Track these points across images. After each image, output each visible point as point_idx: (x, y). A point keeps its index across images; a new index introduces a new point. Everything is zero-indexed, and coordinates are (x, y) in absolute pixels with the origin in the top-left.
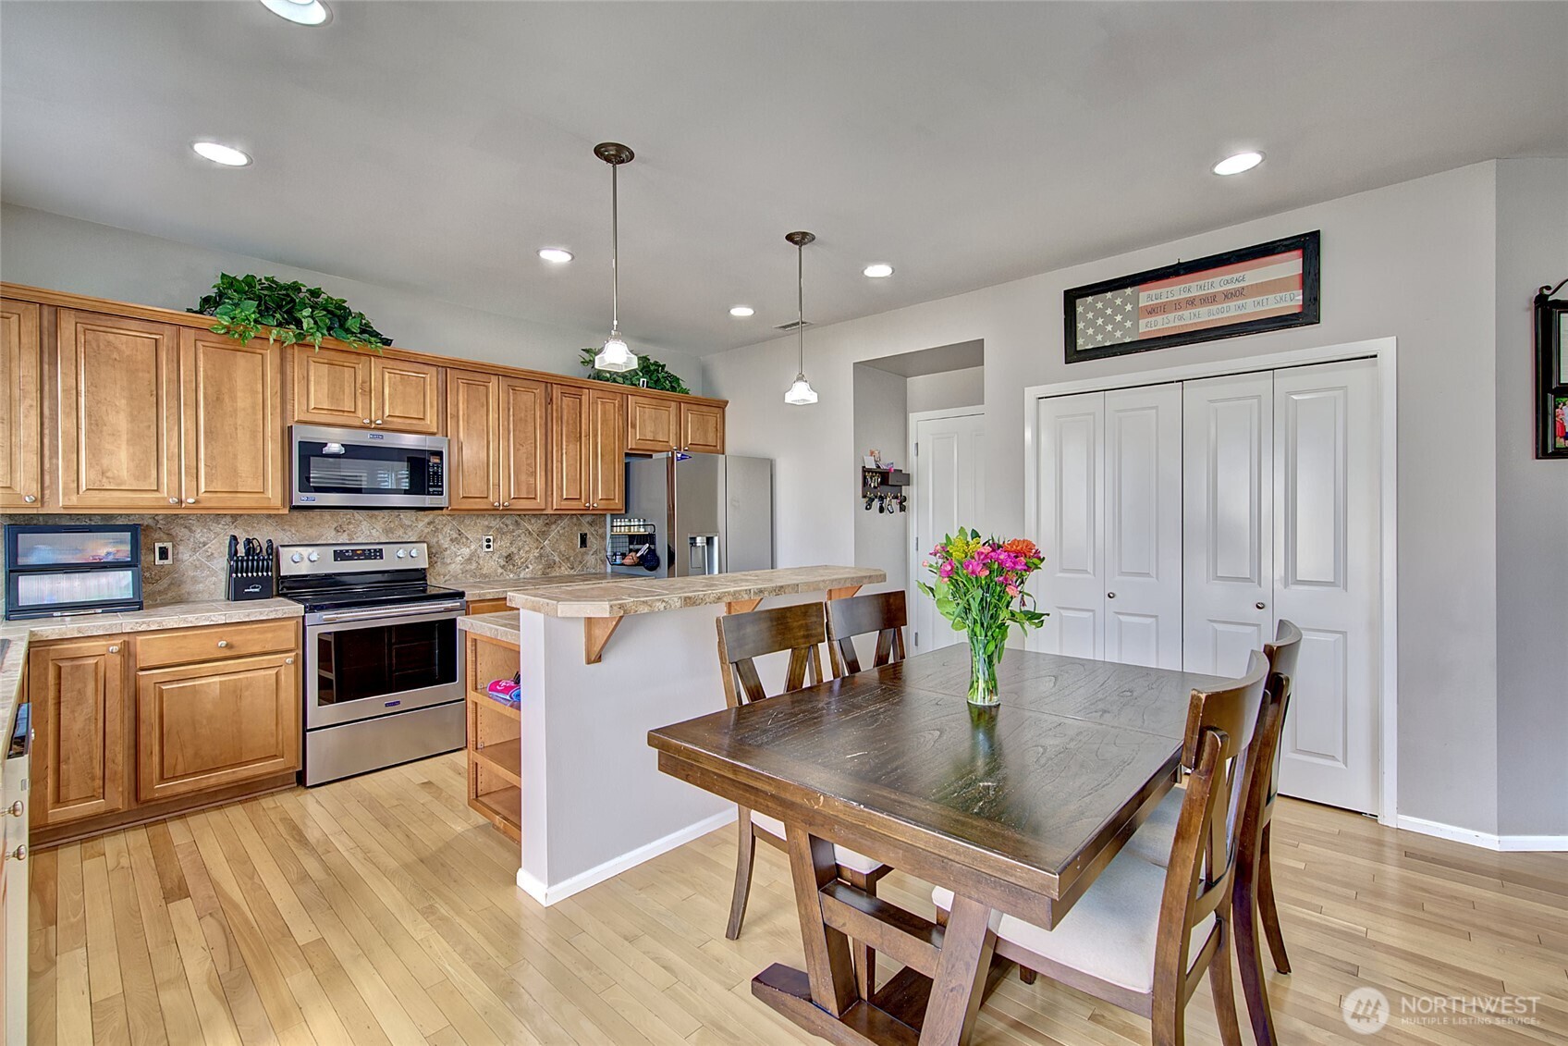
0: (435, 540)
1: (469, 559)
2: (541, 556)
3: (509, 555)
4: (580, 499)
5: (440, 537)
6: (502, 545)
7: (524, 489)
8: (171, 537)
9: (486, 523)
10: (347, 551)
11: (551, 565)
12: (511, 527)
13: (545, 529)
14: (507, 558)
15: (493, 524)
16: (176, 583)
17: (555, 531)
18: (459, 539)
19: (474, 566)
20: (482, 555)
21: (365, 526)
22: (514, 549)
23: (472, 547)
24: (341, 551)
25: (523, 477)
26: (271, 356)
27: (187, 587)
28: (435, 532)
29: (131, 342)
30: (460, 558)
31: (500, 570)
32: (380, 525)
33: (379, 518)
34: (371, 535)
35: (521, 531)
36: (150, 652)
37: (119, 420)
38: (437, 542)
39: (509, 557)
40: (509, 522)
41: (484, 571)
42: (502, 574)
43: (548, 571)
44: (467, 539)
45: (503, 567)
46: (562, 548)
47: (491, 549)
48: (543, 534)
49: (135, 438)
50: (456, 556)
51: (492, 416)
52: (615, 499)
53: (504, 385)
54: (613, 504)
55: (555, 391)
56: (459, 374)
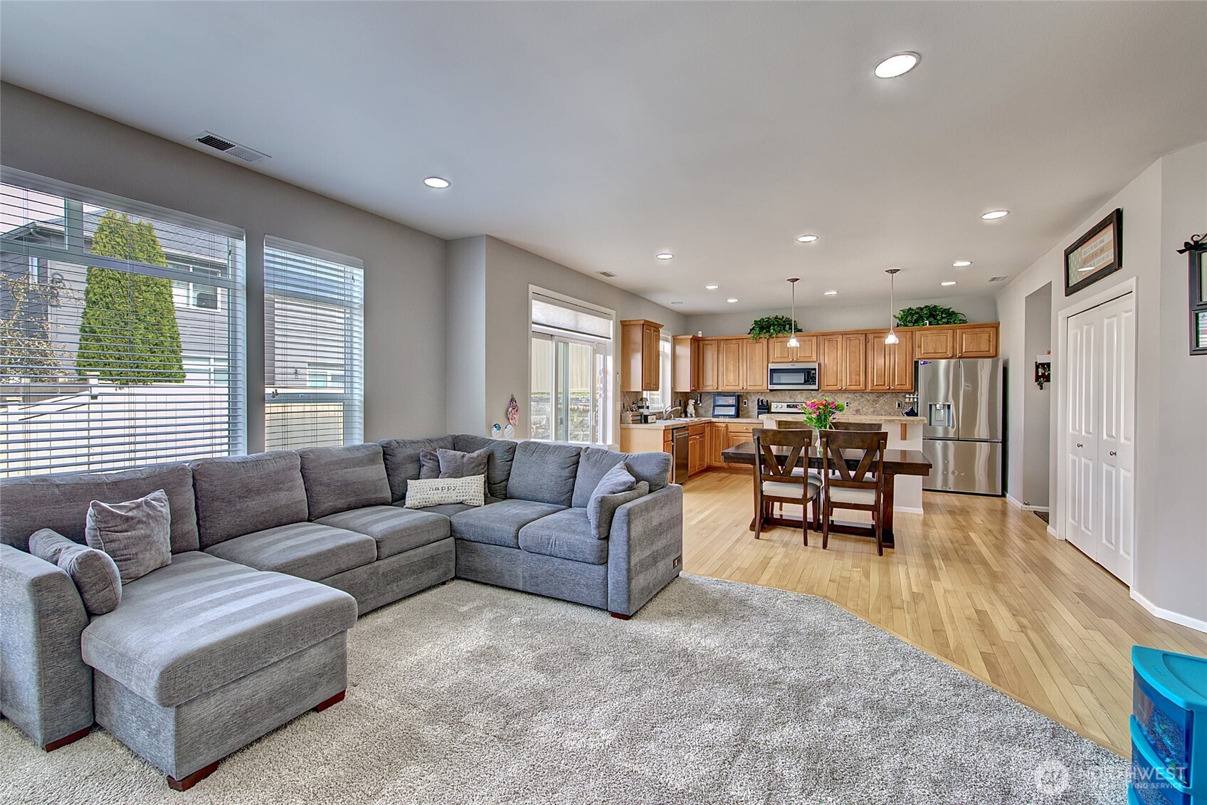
4: (884, 385)
6: (854, 405)
7: (854, 381)
8: (747, 399)
9: (847, 396)
10: (790, 405)
12: (859, 398)
13: (878, 399)
15: (850, 396)
16: (748, 412)
17: (882, 400)
20: (845, 409)
21: (799, 396)
22: (860, 407)
24: (788, 405)
25: (853, 376)
26: (765, 342)
27: (751, 413)
29: (733, 346)
32: (804, 396)
36: (731, 428)
37: (731, 367)
39: (857, 411)
46: (886, 408)
47: (848, 406)
48: (876, 401)
49: (734, 371)
51: (839, 352)
52: (906, 384)
53: (844, 338)
54: (904, 387)
55: (871, 337)
56: (825, 337)
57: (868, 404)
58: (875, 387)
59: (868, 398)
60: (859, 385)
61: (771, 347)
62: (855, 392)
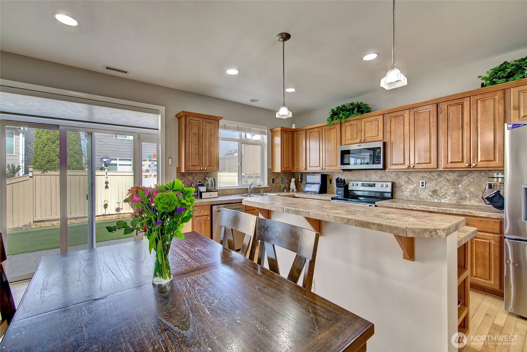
0: (399, 181)
1: (413, 191)
2: (455, 193)
3: (435, 191)
4: (462, 161)
5: (401, 180)
6: (431, 185)
8: (332, 178)
9: (422, 175)
10: (365, 183)
11: (464, 198)
12: (436, 177)
13: (459, 178)
14: (433, 191)
15: (426, 175)
16: (333, 189)
17: (466, 180)
18: (409, 181)
19: (415, 194)
20: (420, 189)
21: (373, 175)
22: (437, 188)
23: (415, 185)
24: (364, 183)
25: (423, 153)
28: (398, 178)
30: (409, 190)
31: (429, 197)
33: (378, 173)
34: (376, 179)
35: (442, 179)
38: (399, 182)
39: (435, 192)
40: (434, 174)
41: (421, 196)
42: (430, 199)
43: (460, 201)
44: (412, 181)
45: (431, 196)
46: (472, 189)
47: (424, 187)
48: (458, 182)
50: (407, 189)
51: (407, 128)
52: (494, 160)
53: (412, 113)
54: (492, 164)
55: (443, 106)
56: (391, 115)
57: (447, 184)
58: (450, 165)
59: (448, 178)
60: (430, 163)
61: (343, 130)
62: (426, 171)
